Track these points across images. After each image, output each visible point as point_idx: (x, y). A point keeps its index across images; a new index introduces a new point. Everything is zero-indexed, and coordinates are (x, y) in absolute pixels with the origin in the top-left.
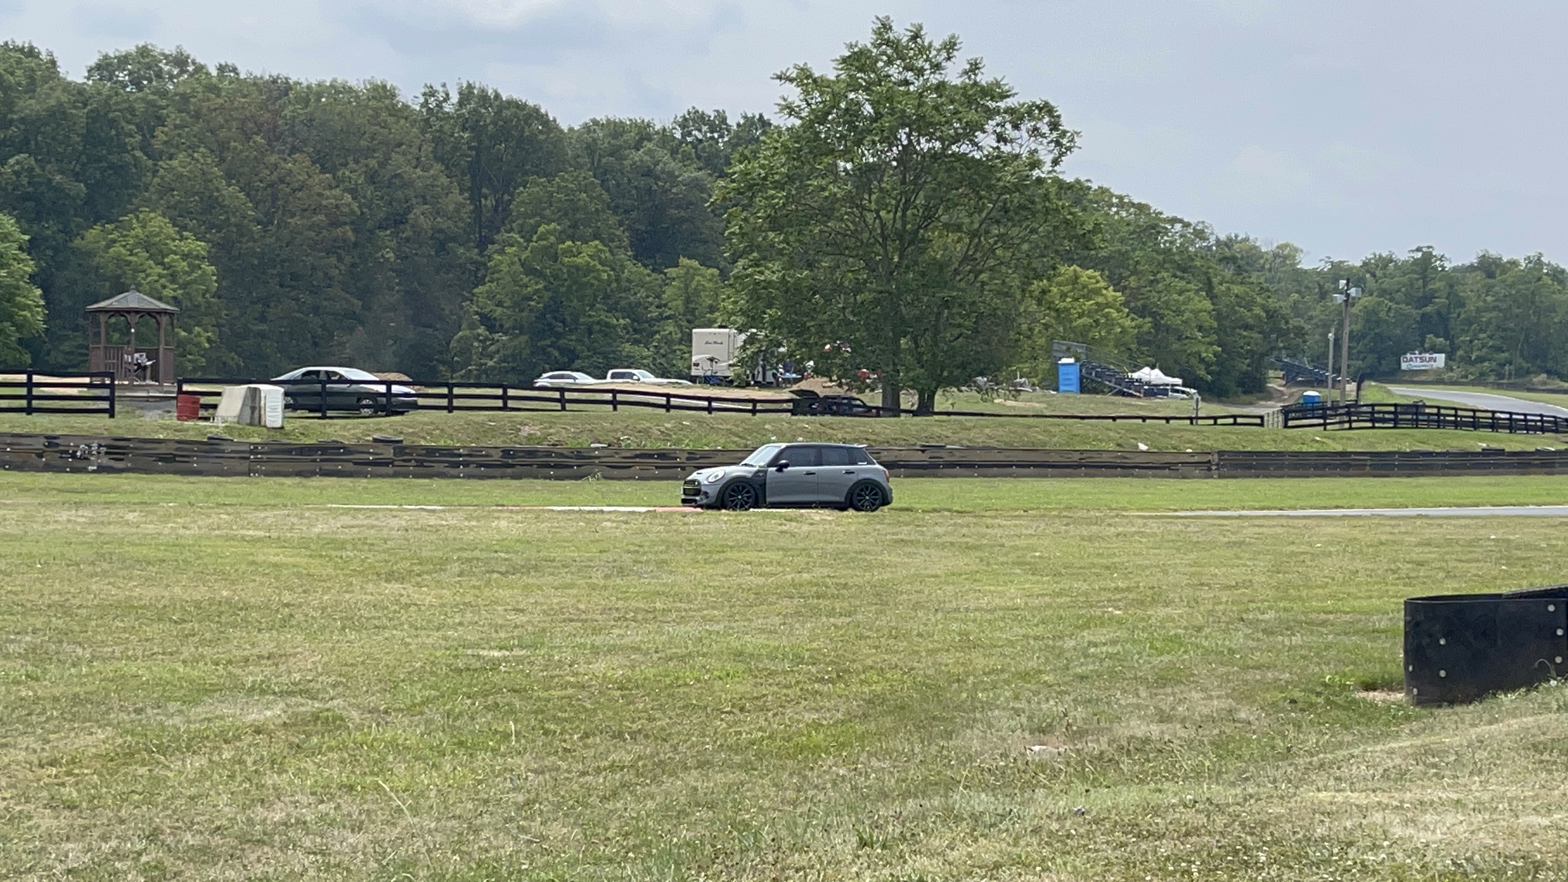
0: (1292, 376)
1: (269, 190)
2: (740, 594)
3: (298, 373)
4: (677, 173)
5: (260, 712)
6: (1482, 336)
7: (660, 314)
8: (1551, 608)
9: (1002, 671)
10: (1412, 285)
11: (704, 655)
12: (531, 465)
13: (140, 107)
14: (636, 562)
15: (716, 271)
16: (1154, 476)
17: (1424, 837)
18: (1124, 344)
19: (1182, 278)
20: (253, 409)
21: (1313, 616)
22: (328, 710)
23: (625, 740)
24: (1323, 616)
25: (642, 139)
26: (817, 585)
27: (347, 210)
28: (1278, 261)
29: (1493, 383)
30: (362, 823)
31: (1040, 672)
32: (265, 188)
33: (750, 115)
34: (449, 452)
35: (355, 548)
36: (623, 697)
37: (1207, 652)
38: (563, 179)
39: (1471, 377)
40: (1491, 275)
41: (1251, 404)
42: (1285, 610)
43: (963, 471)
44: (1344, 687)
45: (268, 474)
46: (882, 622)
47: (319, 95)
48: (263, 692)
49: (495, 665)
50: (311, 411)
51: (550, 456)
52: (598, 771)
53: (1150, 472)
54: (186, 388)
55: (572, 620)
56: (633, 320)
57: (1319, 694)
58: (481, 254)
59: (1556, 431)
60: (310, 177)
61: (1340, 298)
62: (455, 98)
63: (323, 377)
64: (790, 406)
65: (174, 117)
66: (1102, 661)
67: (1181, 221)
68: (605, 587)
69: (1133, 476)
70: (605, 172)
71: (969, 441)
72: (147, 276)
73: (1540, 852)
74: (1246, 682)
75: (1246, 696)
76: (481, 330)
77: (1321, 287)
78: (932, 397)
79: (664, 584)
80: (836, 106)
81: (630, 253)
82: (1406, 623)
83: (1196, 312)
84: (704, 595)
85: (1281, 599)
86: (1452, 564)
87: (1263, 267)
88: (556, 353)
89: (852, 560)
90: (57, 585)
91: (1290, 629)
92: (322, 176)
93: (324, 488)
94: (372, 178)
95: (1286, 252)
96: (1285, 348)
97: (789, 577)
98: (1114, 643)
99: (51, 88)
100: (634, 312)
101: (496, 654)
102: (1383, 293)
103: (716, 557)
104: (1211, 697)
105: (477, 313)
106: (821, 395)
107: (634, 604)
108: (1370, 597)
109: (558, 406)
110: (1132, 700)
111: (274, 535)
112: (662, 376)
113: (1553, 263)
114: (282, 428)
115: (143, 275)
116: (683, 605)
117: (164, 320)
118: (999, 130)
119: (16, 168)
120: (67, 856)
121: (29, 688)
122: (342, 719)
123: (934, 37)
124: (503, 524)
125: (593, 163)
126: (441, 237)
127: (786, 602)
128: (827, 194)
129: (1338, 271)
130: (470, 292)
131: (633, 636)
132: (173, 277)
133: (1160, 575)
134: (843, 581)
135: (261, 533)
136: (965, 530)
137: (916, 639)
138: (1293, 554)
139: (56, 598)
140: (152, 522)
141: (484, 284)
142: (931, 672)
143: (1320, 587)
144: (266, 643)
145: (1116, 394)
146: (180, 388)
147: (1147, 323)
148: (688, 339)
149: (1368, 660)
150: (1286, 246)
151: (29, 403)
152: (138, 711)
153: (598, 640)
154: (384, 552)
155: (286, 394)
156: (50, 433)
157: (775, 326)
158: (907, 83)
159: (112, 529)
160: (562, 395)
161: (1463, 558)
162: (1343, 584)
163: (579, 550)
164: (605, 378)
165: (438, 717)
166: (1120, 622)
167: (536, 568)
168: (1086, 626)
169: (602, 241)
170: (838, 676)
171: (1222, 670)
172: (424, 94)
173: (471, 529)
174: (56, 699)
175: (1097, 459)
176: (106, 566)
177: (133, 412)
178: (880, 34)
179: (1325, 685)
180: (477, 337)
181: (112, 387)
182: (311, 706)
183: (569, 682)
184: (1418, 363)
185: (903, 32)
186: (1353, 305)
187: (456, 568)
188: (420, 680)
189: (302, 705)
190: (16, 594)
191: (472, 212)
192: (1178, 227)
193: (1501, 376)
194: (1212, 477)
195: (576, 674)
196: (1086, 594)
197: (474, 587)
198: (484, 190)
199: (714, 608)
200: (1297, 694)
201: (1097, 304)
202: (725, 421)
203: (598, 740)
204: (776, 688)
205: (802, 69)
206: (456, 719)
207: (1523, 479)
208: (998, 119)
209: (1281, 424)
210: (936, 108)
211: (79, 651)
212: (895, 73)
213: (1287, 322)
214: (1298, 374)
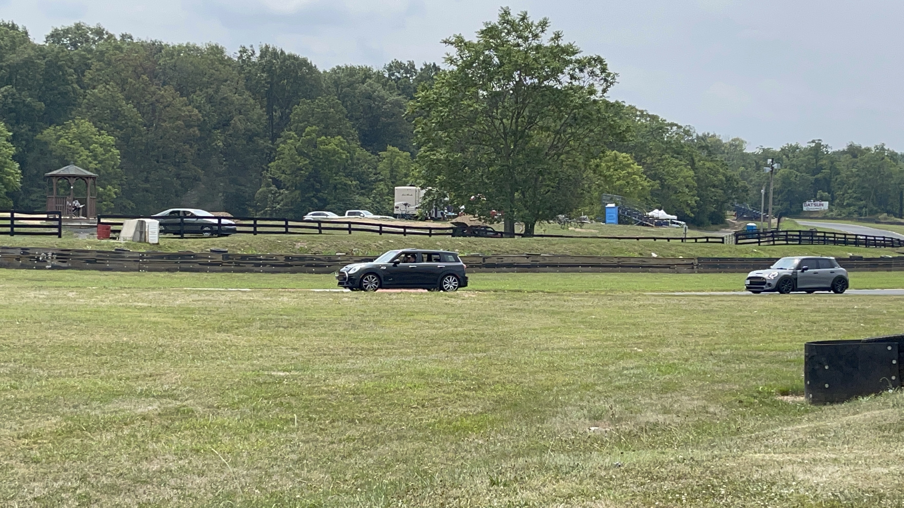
0: (740, 214)
1: (151, 107)
2: (422, 339)
3: (167, 212)
4: (386, 97)
5: (145, 407)
6: (850, 191)
7: (376, 178)
8: (889, 348)
9: (573, 384)
10: (810, 163)
11: (401, 375)
12: (301, 265)
13: (76, 59)
14: (362, 321)
15: (409, 154)
16: (661, 272)
17: (815, 480)
18: (643, 196)
19: (676, 158)
20: (141, 233)
21: (753, 353)
22: (184, 406)
23: (355, 424)
24: (758, 353)
25: (366, 78)
26: (466, 334)
27: (195, 118)
28: (732, 148)
29: (856, 219)
30: (204, 471)
31: (595, 384)
32: (148, 106)
33: (428, 64)
34: (254, 258)
35: (199, 313)
36: (354, 399)
37: (691, 373)
38: (320, 101)
39: (843, 215)
40: (855, 156)
41: (717, 230)
42: (736, 349)
43: (551, 269)
44: (770, 393)
45: (150, 270)
46: (504, 356)
47: (179, 52)
48: (147, 396)
49: (280, 380)
50: (175, 234)
51: (313, 260)
52: (340, 441)
53: (658, 270)
54: (103, 220)
55: (325, 355)
56: (361, 182)
57: (755, 397)
58: (273, 144)
59: (893, 246)
60: (174, 99)
61: (768, 169)
62: (258, 54)
63: (181, 214)
64: (451, 231)
65: (96, 64)
66: (631, 378)
67: (676, 125)
68: (344, 336)
69: (649, 272)
70: (345, 96)
71: (555, 251)
72: (81, 156)
73: (882, 488)
74: (713, 390)
75: (713, 398)
76: (273, 188)
77: (757, 163)
78: (532, 227)
79: (379, 334)
80: (477, 58)
81: (359, 143)
82: (806, 356)
83: (685, 178)
84: (401, 340)
85: (734, 343)
86: (832, 323)
87: (724, 152)
88: (316, 201)
89: (487, 320)
90: (28, 335)
91: (738, 359)
92: (181, 99)
93: (182, 278)
94: (210, 100)
95: (737, 143)
96: (736, 198)
97: (450, 330)
98: (637, 367)
99: (25, 48)
100: (361, 178)
101: (282, 374)
102: (792, 166)
103: (408, 318)
104: (693, 399)
105: (270, 178)
106: (469, 225)
107: (361, 345)
108: (785, 342)
109: (317, 231)
110: (648, 400)
111: (154, 305)
112: (377, 214)
113: (891, 149)
114: (158, 244)
115: (78, 156)
116: (389, 346)
117: (90, 181)
118: (571, 72)
119: (5, 93)
120: (34, 490)
121: (13, 394)
122: (193, 412)
123: (534, 19)
124: (285, 299)
125: (337, 91)
126: (250, 133)
127: (449, 344)
128: (472, 109)
129: (766, 154)
130: (266, 166)
131: (360, 364)
132: (95, 157)
133: (664, 329)
134: (481, 332)
135: (146, 305)
136: (551, 303)
137: (524, 366)
138: (741, 317)
139: (27, 341)
140: (83, 298)
141: (275, 161)
142: (532, 385)
143: (756, 336)
144: (149, 368)
145: (639, 225)
146: (99, 220)
147: (657, 184)
148: (392, 193)
149: (784, 378)
150: (737, 139)
151: (12, 229)
152: (75, 407)
153: (340, 366)
154: (217, 315)
155: (160, 224)
156: (24, 247)
157: (442, 185)
158: (518, 45)
159: (60, 302)
160: (320, 225)
161: (838, 318)
162: (770, 333)
163: (329, 313)
164: (344, 215)
165: (248, 410)
166: (641, 356)
167: (304, 325)
168: (621, 358)
169: (343, 137)
170: (479, 387)
171: (700, 384)
172: (240, 51)
173: (267, 302)
174: (27, 400)
175: (628, 262)
176: (56, 323)
177: (72, 234)
178: (503, 17)
179: (759, 393)
180: (270, 191)
181: (60, 220)
182: (175, 404)
183: (323, 390)
184: (813, 207)
185: (517, 16)
186: (776, 173)
187: (258, 324)
188: (237, 389)
189: (170, 403)
190: (5, 340)
191: (269, 119)
192: (675, 128)
193: (861, 214)
194: (694, 273)
195: (327, 386)
196: (622, 339)
197: (269, 335)
198: (275, 107)
199: (407, 348)
200: (743, 397)
201: (628, 173)
202: (414, 240)
203: (340, 423)
204: (443, 394)
205: (458, 37)
206: (258, 411)
207: (873, 274)
208: (571, 66)
209: (734, 242)
210: (535, 60)
211: (41, 372)
212: (512, 39)
213: (738, 184)
214: (743, 214)
